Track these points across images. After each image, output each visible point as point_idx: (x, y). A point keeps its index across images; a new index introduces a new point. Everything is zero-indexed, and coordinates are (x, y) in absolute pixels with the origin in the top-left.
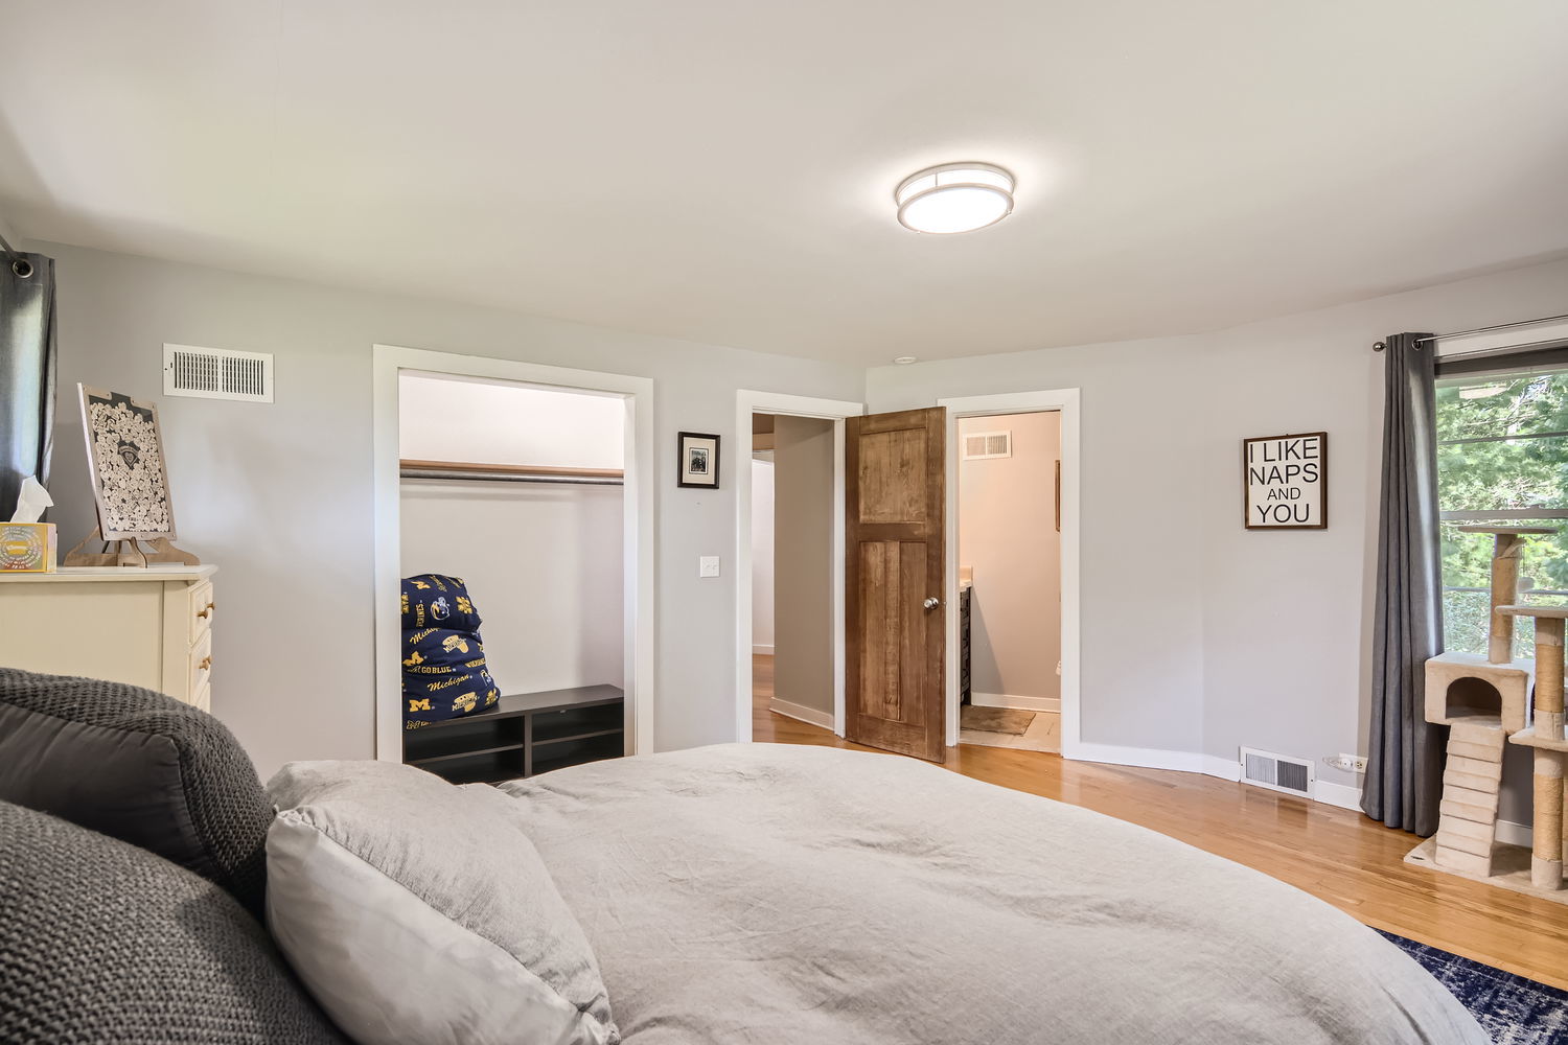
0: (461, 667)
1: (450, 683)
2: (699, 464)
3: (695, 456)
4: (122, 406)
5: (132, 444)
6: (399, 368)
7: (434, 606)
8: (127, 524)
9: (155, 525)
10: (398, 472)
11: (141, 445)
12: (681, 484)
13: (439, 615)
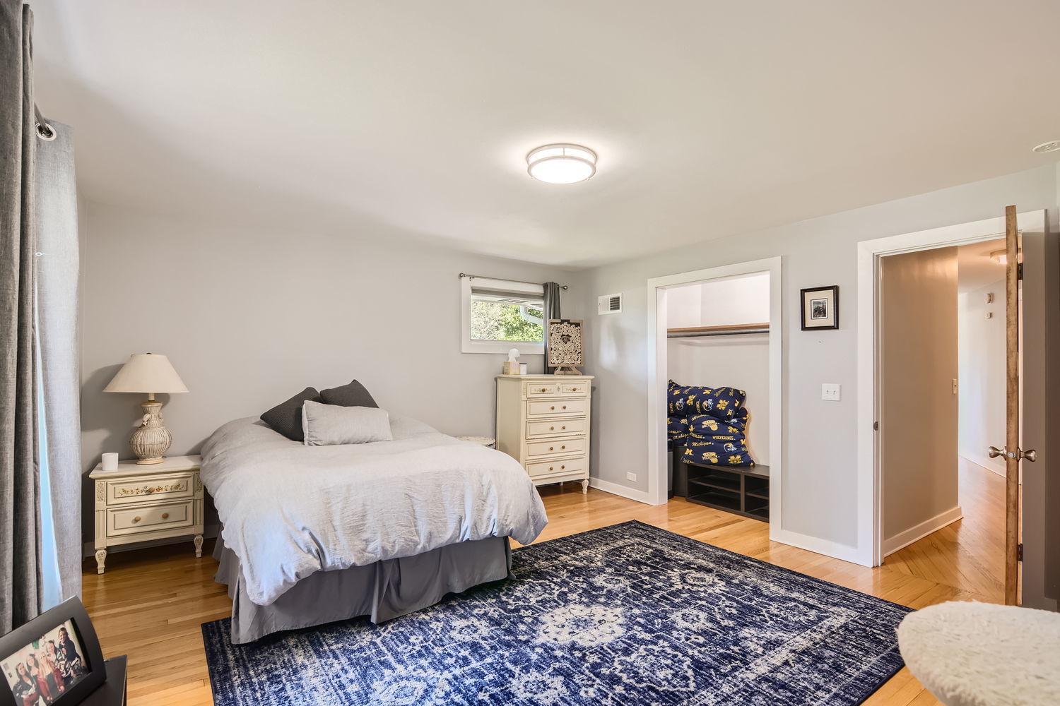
0: (708, 437)
1: (701, 444)
2: (820, 311)
3: (816, 306)
4: (566, 323)
5: (568, 335)
6: (657, 287)
7: (705, 403)
8: (559, 362)
9: (573, 362)
10: (666, 334)
11: (572, 335)
12: (804, 328)
13: (707, 408)
